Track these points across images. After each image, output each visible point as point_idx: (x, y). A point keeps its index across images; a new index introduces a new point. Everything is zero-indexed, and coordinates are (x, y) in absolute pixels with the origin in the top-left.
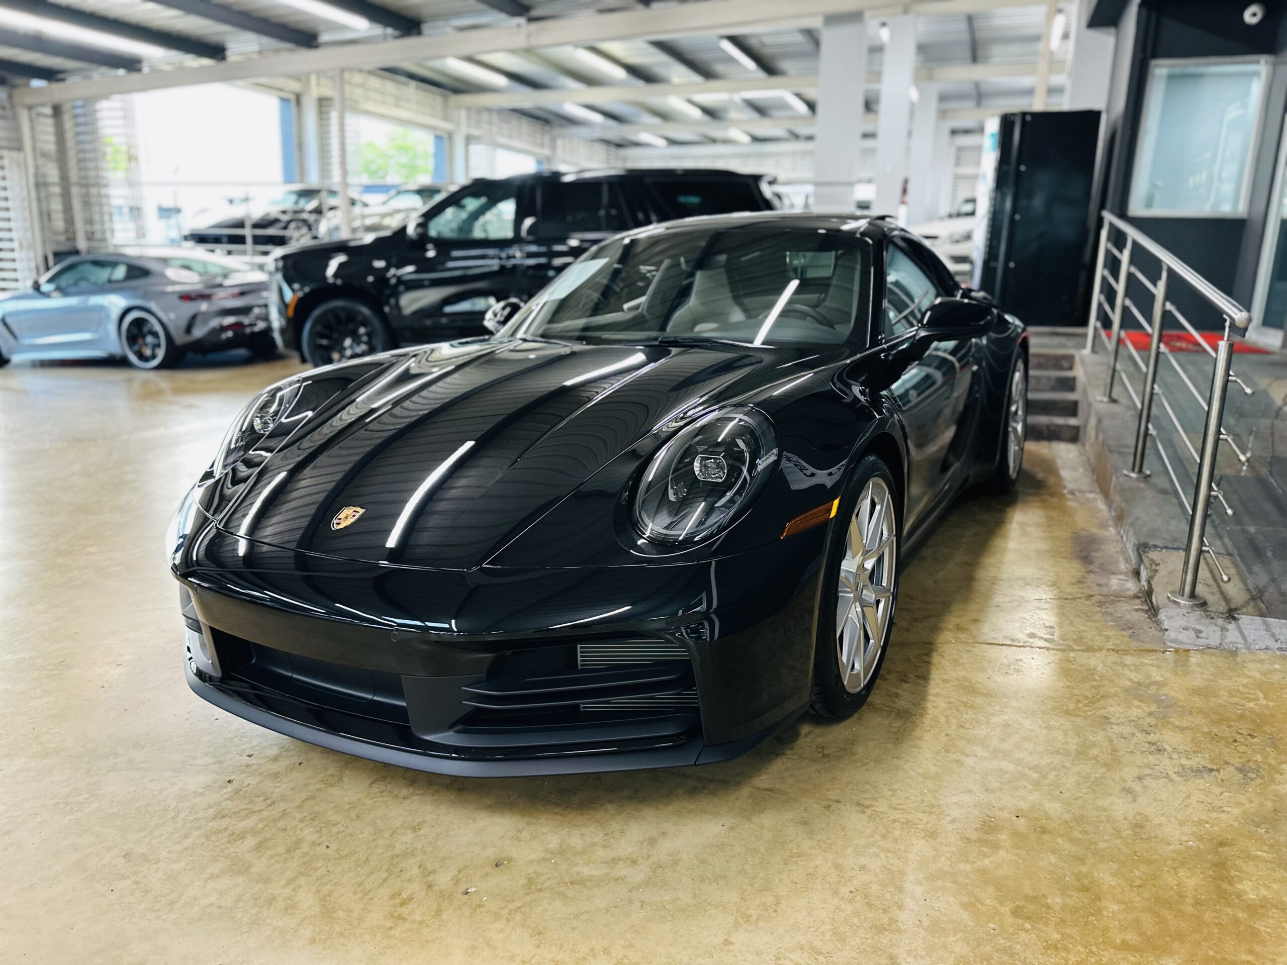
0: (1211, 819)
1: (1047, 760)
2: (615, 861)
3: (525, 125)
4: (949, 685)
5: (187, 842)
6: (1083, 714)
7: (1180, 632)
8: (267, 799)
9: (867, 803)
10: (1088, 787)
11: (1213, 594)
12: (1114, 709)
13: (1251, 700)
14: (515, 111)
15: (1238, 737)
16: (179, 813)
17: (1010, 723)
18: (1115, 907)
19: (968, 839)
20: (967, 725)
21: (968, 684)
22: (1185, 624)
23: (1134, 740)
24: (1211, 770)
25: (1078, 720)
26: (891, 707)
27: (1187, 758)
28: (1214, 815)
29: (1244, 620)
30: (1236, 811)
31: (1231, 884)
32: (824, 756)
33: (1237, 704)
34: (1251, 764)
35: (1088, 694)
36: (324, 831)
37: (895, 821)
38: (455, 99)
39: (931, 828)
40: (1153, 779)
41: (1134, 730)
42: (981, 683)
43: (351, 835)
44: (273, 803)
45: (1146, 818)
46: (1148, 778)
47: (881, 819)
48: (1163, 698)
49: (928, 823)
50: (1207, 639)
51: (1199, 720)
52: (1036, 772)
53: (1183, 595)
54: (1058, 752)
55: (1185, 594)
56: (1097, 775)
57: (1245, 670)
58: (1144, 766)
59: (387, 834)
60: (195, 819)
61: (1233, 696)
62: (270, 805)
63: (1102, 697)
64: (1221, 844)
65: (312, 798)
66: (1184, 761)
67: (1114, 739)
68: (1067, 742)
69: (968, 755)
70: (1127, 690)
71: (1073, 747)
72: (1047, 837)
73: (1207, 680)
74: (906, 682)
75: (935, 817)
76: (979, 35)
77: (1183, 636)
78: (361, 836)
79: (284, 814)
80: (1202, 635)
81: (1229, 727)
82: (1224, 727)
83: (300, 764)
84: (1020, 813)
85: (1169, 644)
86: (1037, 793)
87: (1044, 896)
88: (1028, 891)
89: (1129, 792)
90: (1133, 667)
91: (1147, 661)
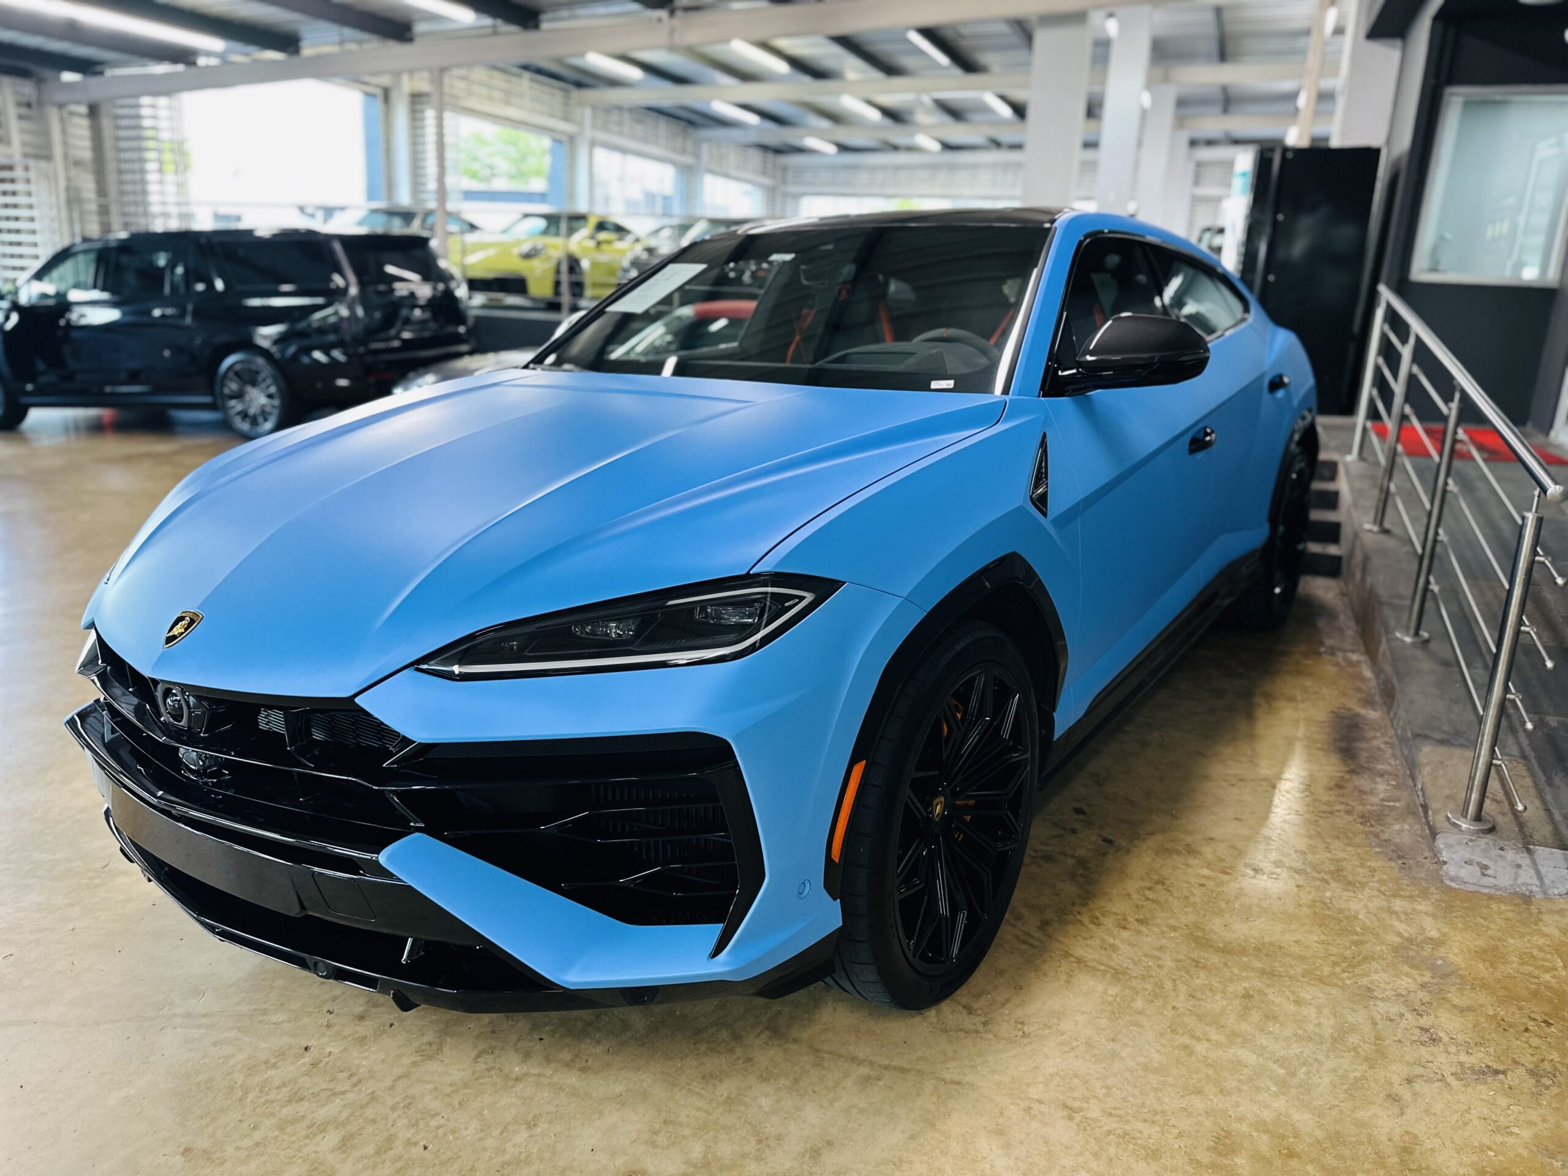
0: (1495, 1143)
1: (1296, 1048)
3: (663, 126)
4: (1177, 934)
5: (258, 1135)
6: (1340, 983)
7: (1463, 867)
8: (351, 1075)
9: (1076, 1104)
10: (1346, 1092)
11: (1503, 814)
12: (1378, 977)
13: (1548, 970)
14: (651, 109)
15: (1531, 1025)
16: (247, 1093)
17: (1251, 993)
19: (1198, 1162)
20: (1199, 995)
21: (1200, 934)
22: (1468, 856)
23: (1403, 1024)
24: (1497, 1072)
25: (1334, 991)
26: (1107, 966)
27: (1467, 1052)
28: (1499, 1138)
29: (1541, 853)
30: (1526, 1134)
32: (1025, 1036)
33: (1529, 974)
34: (1547, 1066)
35: (1348, 953)
36: (422, 1124)
37: (1109, 1132)
38: (577, 94)
39: (1153, 1144)
40: (1426, 1081)
41: (1403, 1009)
42: (1215, 933)
43: (453, 1132)
44: (360, 1081)
45: (1416, 1139)
46: (1419, 1080)
47: (1093, 1129)
48: (1440, 962)
49: (1149, 1137)
50: (1495, 877)
51: (1483, 998)
52: (1282, 1066)
53: (1466, 817)
54: (1310, 1039)
55: (1469, 817)
56: (1355, 1074)
57: (1541, 924)
58: (1415, 1063)
59: (496, 1132)
60: (266, 1101)
61: (1524, 963)
62: (355, 1085)
63: (1365, 958)
65: (406, 1076)
66: (1463, 1058)
67: (1380, 1023)
68: (1319, 1025)
69: (1199, 1039)
70: (1395, 949)
71: (1327, 1031)
72: (1294, 1163)
73: (1492, 938)
74: (1125, 928)
75: (1158, 1129)
76: (1229, 28)
77: (1465, 872)
78: (464, 1133)
79: (373, 1098)
80: (1489, 872)
81: (1520, 1009)
82: (1514, 1009)
83: (391, 1025)
84: (1261, 1126)
85: (1448, 882)
86: (1283, 1098)
89: (1396, 1100)
90: (1402, 916)
91: (1420, 907)
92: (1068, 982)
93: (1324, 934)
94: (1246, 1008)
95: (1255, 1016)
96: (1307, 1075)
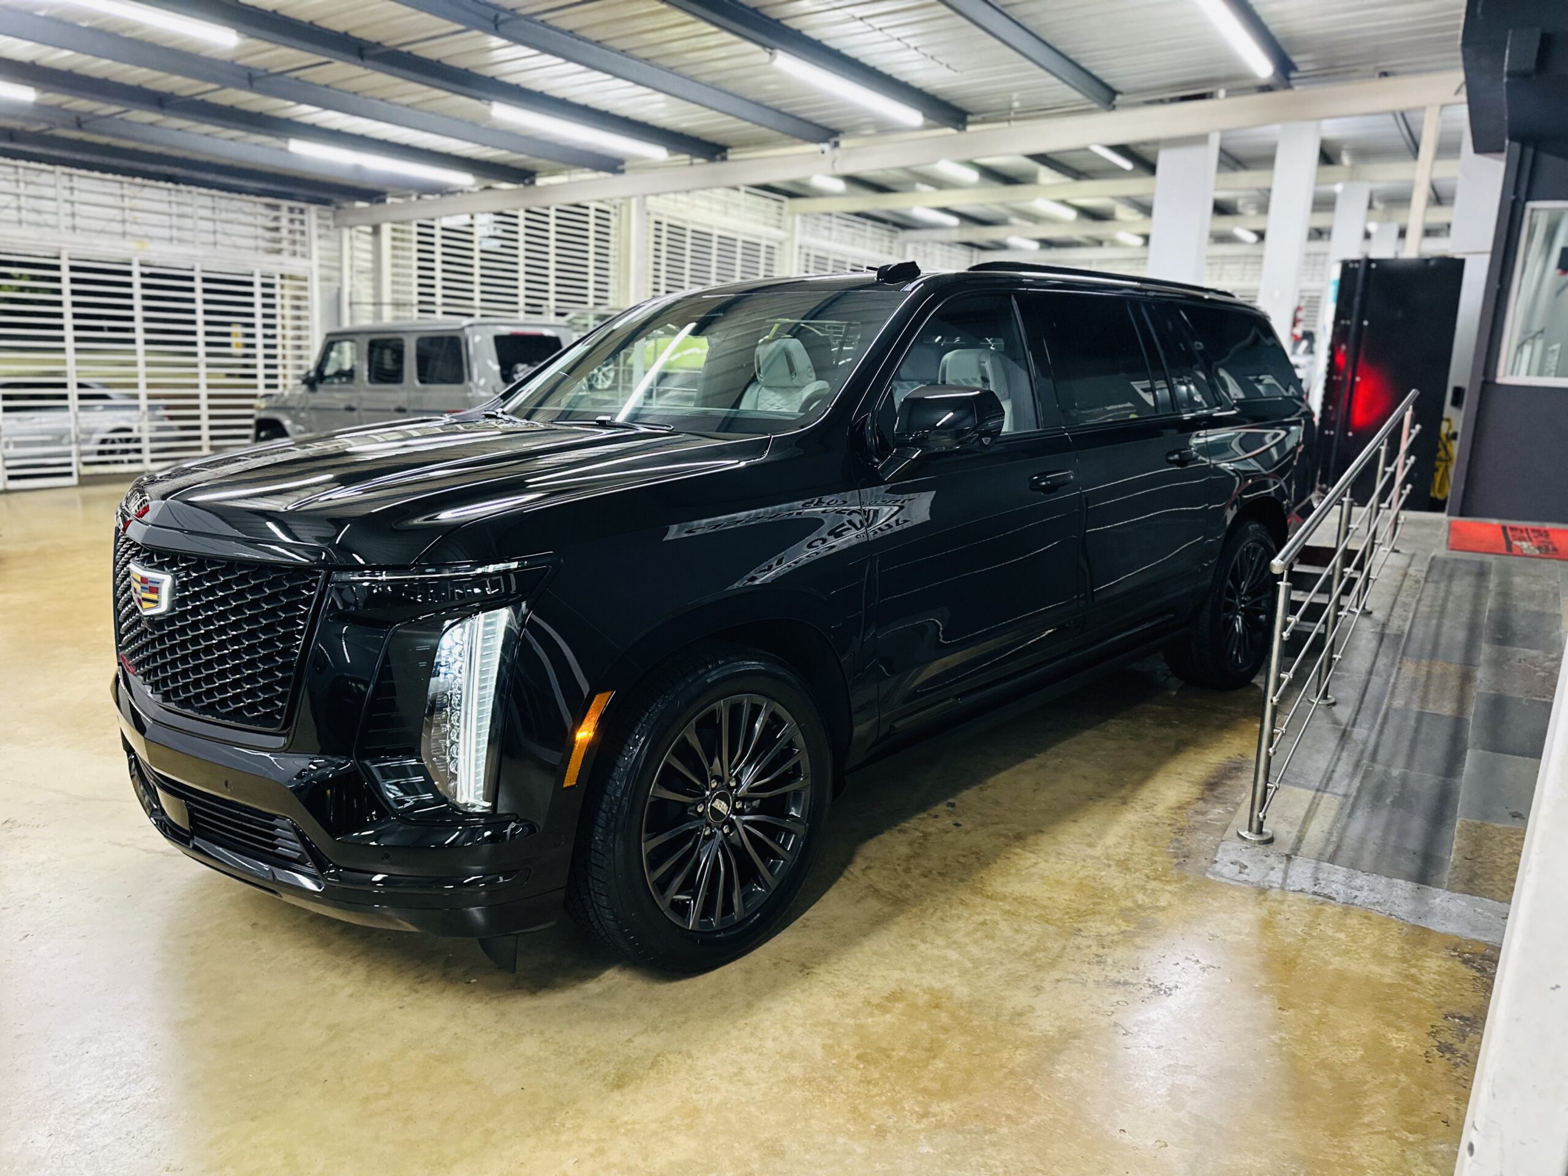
0: (1090, 1019)
6: (1060, 924)
7: (1227, 866)
10: (1006, 981)
11: (1289, 833)
12: (1094, 924)
13: (1231, 933)
15: (1184, 962)
17: (988, 922)
18: (942, 1065)
19: (869, 1002)
20: (948, 919)
22: (1234, 857)
23: (1087, 951)
24: (1129, 983)
25: (1051, 928)
27: (1119, 971)
28: (1094, 1016)
29: (1298, 860)
33: (1214, 935)
34: (1171, 984)
35: (1083, 908)
37: (822, 981)
39: (847, 991)
40: (1071, 983)
41: (1094, 943)
45: (1032, 1009)
46: (1067, 982)
48: (1151, 921)
49: (847, 986)
50: (1248, 875)
51: (1163, 943)
52: (973, 963)
54: (1008, 951)
56: (1023, 973)
58: (1072, 972)
63: (1094, 912)
64: (1075, 1038)
66: (1114, 975)
67: (1069, 948)
68: (1022, 945)
69: (924, 941)
70: (1123, 910)
71: (1025, 949)
72: (934, 1011)
74: (926, 876)
75: (856, 983)
77: (1226, 870)
80: (1246, 871)
84: (930, 991)
85: (1208, 875)
86: (958, 979)
87: (893, 1050)
88: (884, 1044)
89: (1038, 989)
90: (1149, 892)
91: (1169, 888)
92: (858, 901)
93: (1076, 896)
94: (976, 930)
95: (979, 934)
96: (987, 969)
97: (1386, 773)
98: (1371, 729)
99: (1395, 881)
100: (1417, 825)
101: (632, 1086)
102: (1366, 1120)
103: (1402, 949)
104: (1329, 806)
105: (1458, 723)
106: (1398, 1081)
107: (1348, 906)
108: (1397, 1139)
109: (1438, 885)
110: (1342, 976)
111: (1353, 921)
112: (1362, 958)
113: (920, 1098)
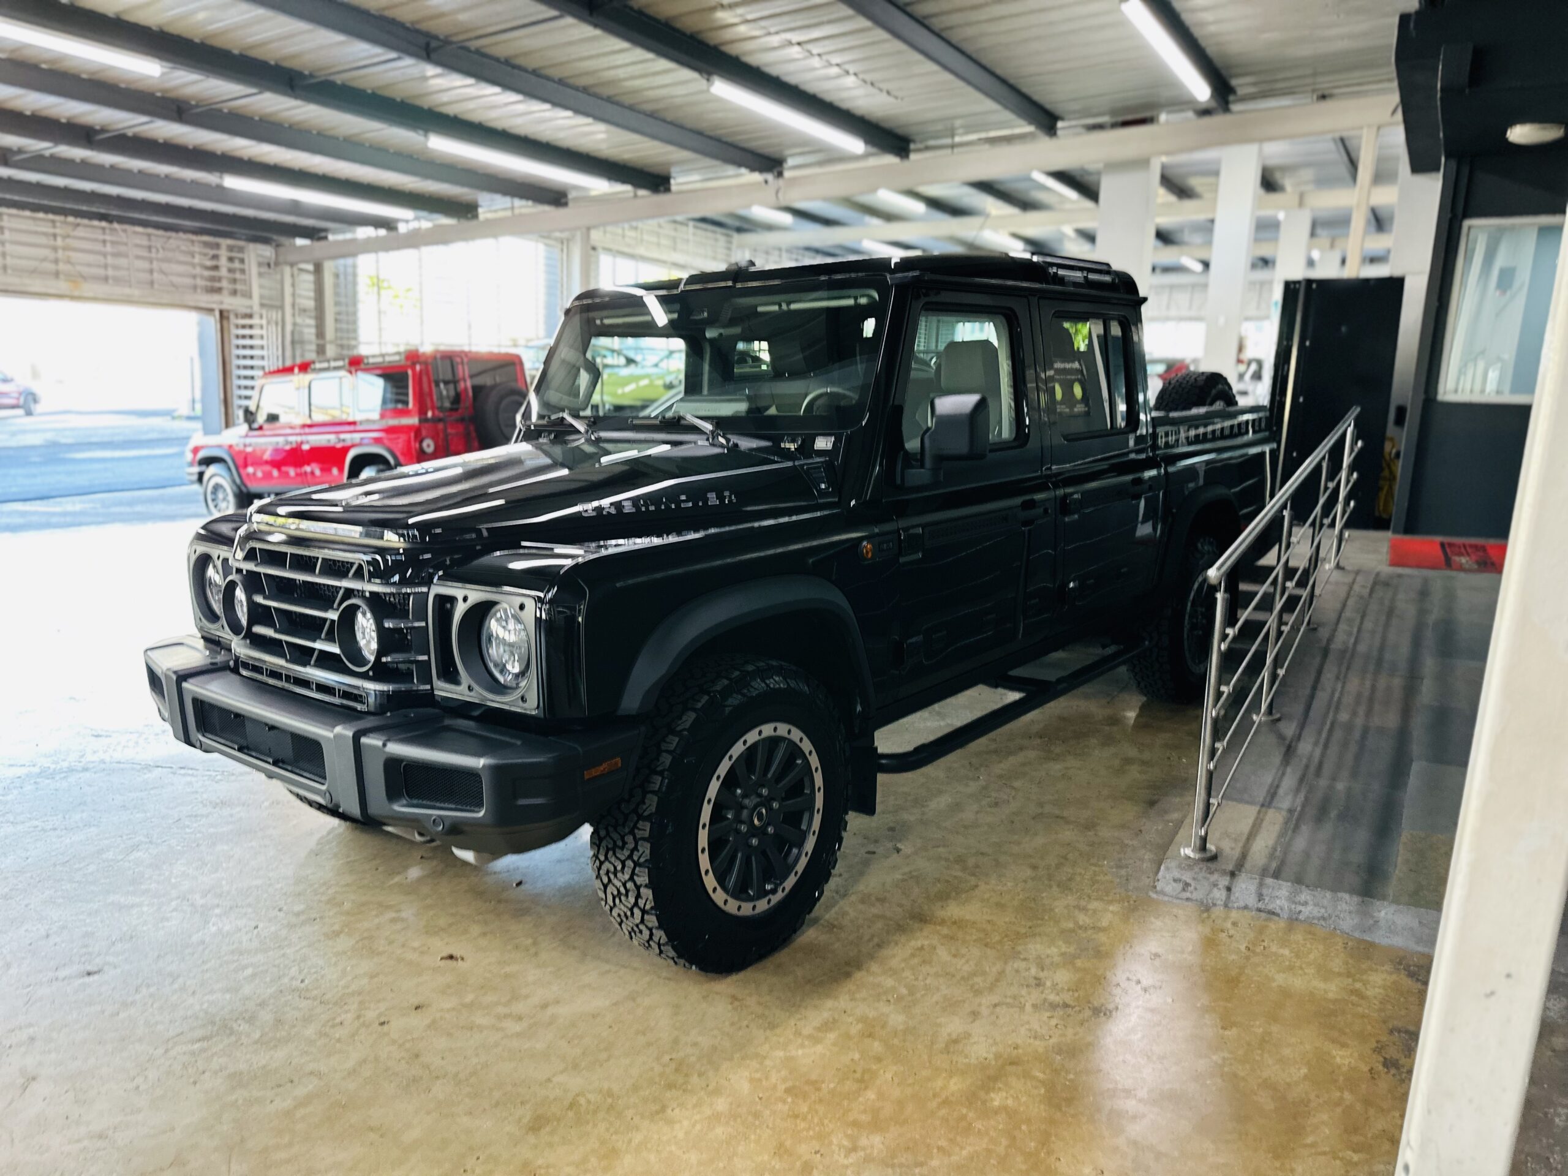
0: (1024, 1044)
2: (506, 1016)
6: (1000, 947)
7: (1170, 885)
10: (943, 1007)
12: (1033, 946)
15: (1125, 983)
17: (925, 947)
18: (873, 1096)
20: (885, 945)
22: (1177, 874)
23: (1026, 974)
24: (1069, 1006)
25: (989, 951)
27: (1056, 994)
28: (1031, 1042)
29: (1242, 877)
31: (987, 1093)
34: (1112, 1006)
35: (1023, 931)
38: (737, 238)
40: (1008, 1007)
41: (1033, 966)
42: (931, 911)
45: (968, 1036)
46: (1004, 1007)
48: (1091, 941)
50: (1192, 892)
54: (945, 976)
56: (960, 999)
58: (1010, 996)
60: (219, 951)
63: (1034, 934)
64: (1012, 1063)
66: (1052, 997)
67: (1007, 972)
68: (960, 969)
69: (862, 970)
71: (963, 973)
72: (867, 1041)
77: (1169, 888)
80: (1190, 889)
84: (863, 1019)
85: (1150, 894)
87: (823, 1082)
88: (814, 1077)
89: (975, 1015)
90: (1090, 912)
91: (1111, 908)
93: (1016, 918)
94: (913, 955)
95: (916, 961)
96: (923, 996)
97: (1331, 788)
98: (1316, 744)
99: (1340, 895)
100: (1362, 836)
101: (548, 1129)
102: (1310, 1140)
103: (1347, 963)
104: (1274, 820)
105: (1403, 736)
106: (1341, 1098)
107: (1293, 920)
108: (1341, 1159)
109: (1384, 898)
110: (1285, 993)
111: (1298, 937)
112: (1305, 974)
113: (849, 1132)
